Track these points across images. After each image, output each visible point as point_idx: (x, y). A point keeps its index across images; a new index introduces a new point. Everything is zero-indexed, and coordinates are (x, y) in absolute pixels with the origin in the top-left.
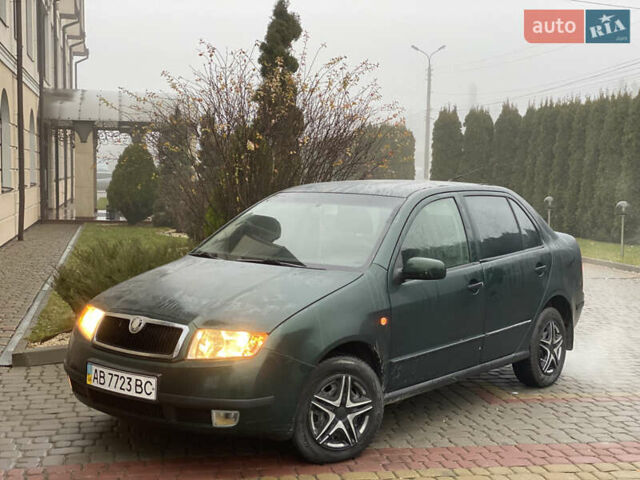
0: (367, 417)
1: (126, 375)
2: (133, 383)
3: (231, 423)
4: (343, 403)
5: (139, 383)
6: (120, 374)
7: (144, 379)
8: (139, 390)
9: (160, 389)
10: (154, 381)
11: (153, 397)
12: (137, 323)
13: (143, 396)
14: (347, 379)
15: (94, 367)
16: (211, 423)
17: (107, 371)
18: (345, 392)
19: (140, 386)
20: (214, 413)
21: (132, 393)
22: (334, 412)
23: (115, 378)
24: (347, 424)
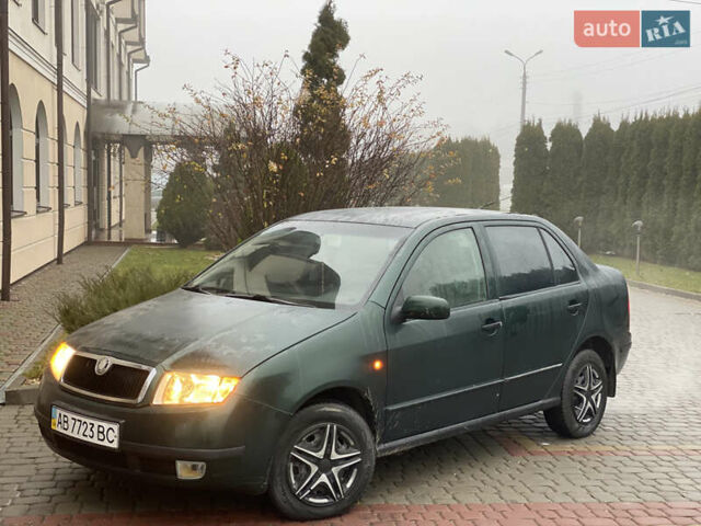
0: (355, 470)
1: (89, 421)
2: (95, 430)
3: (197, 476)
4: (327, 455)
5: (101, 429)
6: (83, 420)
7: (106, 426)
8: (101, 437)
9: (123, 436)
10: (116, 427)
11: (115, 445)
12: (104, 364)
13: (106, 443)
14: (332, 428)
15: (59, 411)
16: (175, 473)
17: (70, 416)
18: (330, 442)
19: (102, 433)
20: (179, 464)
21: (95, 441)
22: (316, 464)
23: (78, 423)
24: (331, 477)
